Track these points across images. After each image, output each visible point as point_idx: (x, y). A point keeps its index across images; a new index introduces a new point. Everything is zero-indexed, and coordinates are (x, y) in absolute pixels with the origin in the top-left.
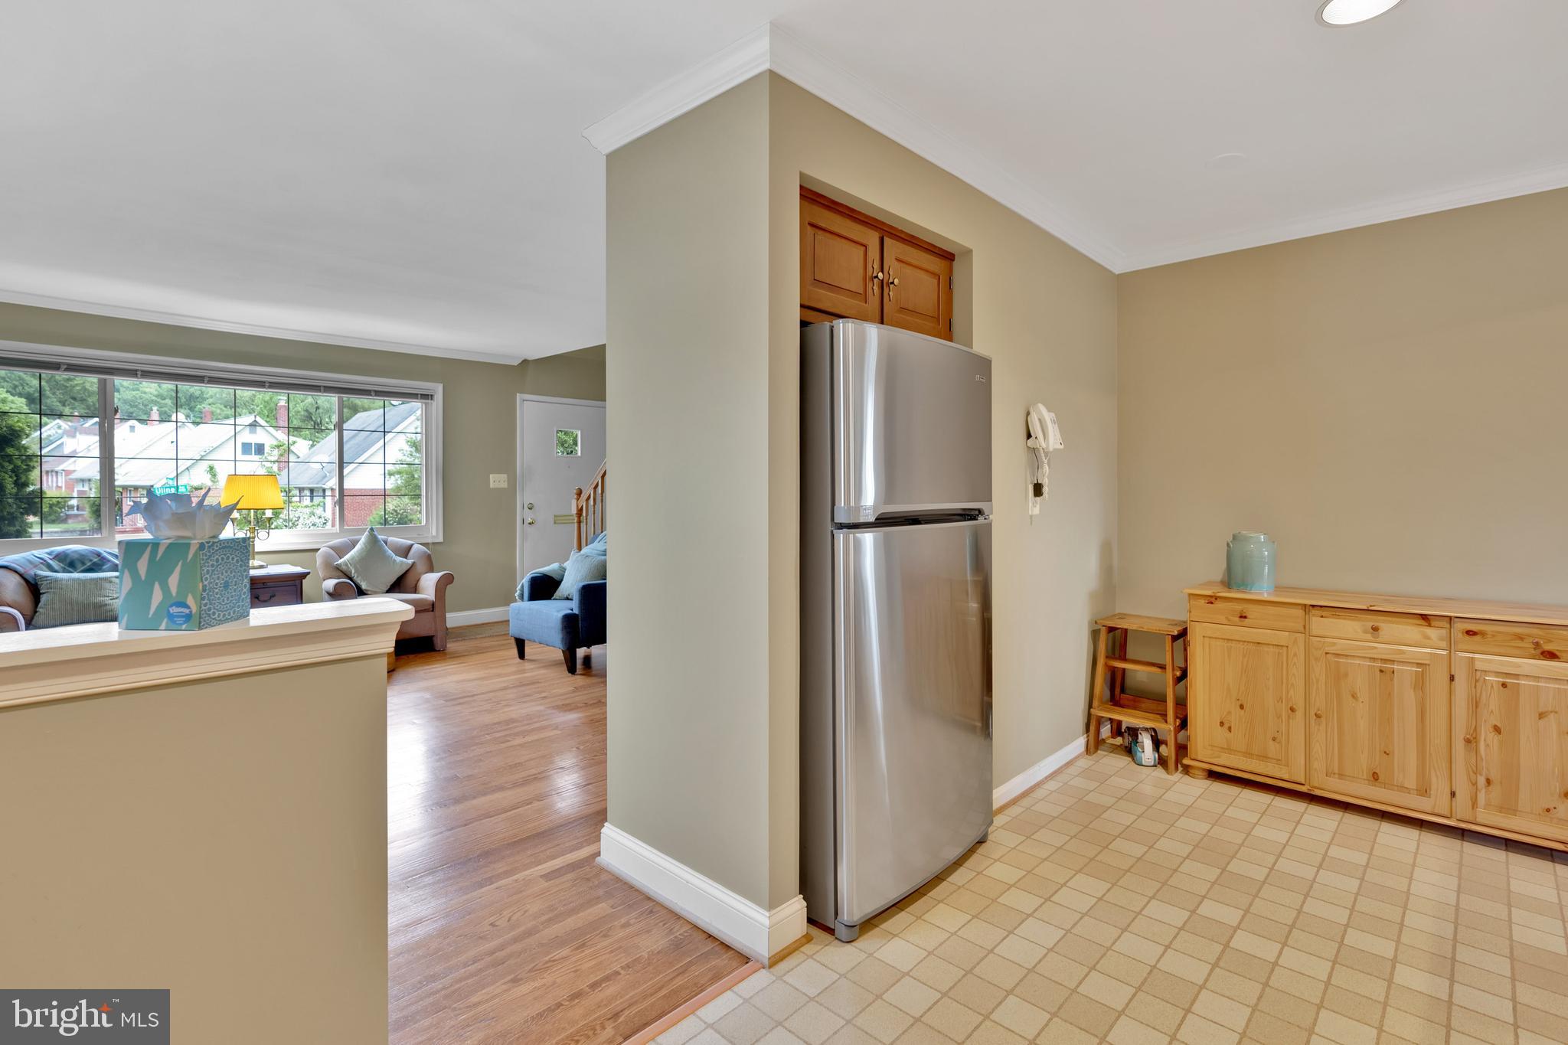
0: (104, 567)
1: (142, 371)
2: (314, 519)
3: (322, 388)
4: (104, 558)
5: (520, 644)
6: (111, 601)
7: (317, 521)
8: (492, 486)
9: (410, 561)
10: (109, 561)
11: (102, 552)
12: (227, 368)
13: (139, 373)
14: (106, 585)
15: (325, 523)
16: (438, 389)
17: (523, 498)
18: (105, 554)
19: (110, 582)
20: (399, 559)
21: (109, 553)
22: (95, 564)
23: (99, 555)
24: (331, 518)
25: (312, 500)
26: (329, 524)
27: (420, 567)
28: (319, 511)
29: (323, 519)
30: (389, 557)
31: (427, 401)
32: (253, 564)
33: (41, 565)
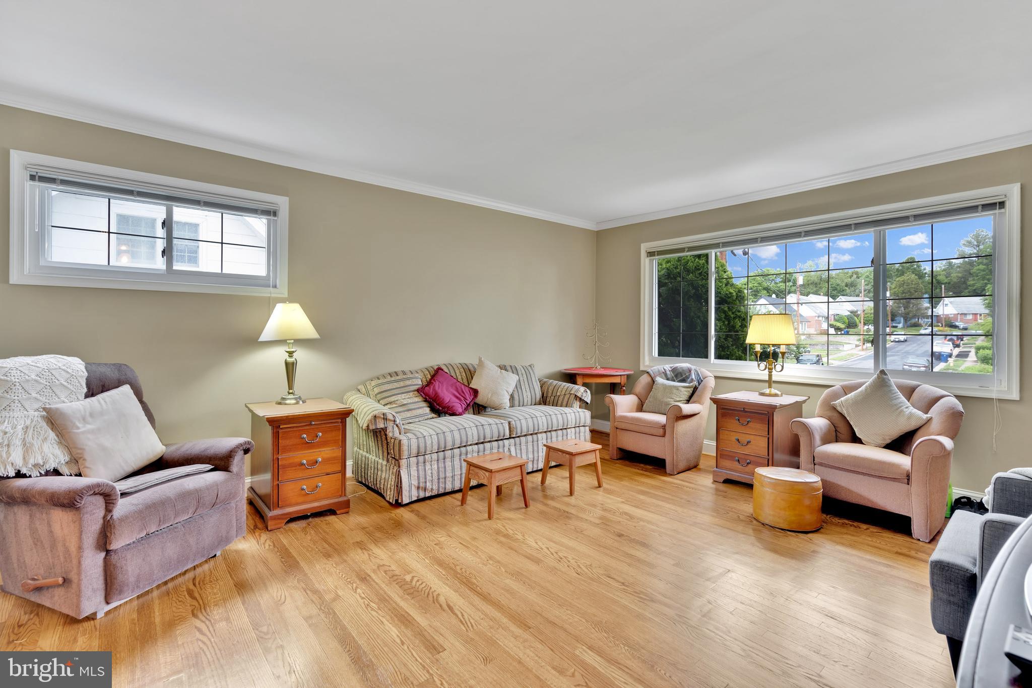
0: (688, 380)
4: (691, 374)
9: (926, 416)
11: (693, 369)
12: (773, 227)
16: (1013, 191)
20: (911, 411)
21: (695, 371)
22: (686, 376)
23: (690, 371)
31: (999, 211)
32: (770, 392)
33: (663, 374)
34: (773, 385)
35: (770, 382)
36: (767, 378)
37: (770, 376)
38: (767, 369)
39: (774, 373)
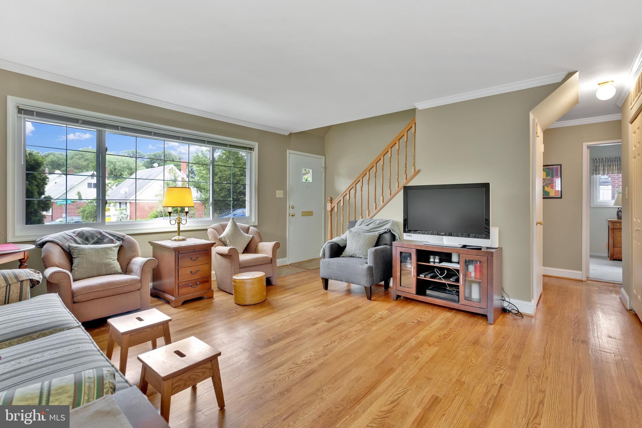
0: (105, 241)
1: (121, 127)
2: (123, 215)
3: (206, 142)
4: (103, 235)
5: (326, 282)
6: (113, 262)
7: (124, 216)
8: (277, 196)
9: (251, 236)
10: (107, 237)
11: (102, 231)
12: (163, 128)
13: (120, 128)
14: (110, 252)
15: (127, 217)
16: (256, 145)
17: (290, 203)
18: (104, 233)
19: (112, 250)
20: (246, 235)
21: (106, 232)
22: (99, 239)
23: (101, 233)
24: (130, 215)
25: (120, 207)
26: (129, 218)
27: (257, 239)
28: (124, 212)
29: (126, 216)
30: (242, 234)
31: (252, 151)
32: (179, 238)
33: (71, 240)
34: (181, 233)
35: (179, 232)
36: (176, 229)
37: (179, 228)
38: (177, 224)
39: (181, 225)
